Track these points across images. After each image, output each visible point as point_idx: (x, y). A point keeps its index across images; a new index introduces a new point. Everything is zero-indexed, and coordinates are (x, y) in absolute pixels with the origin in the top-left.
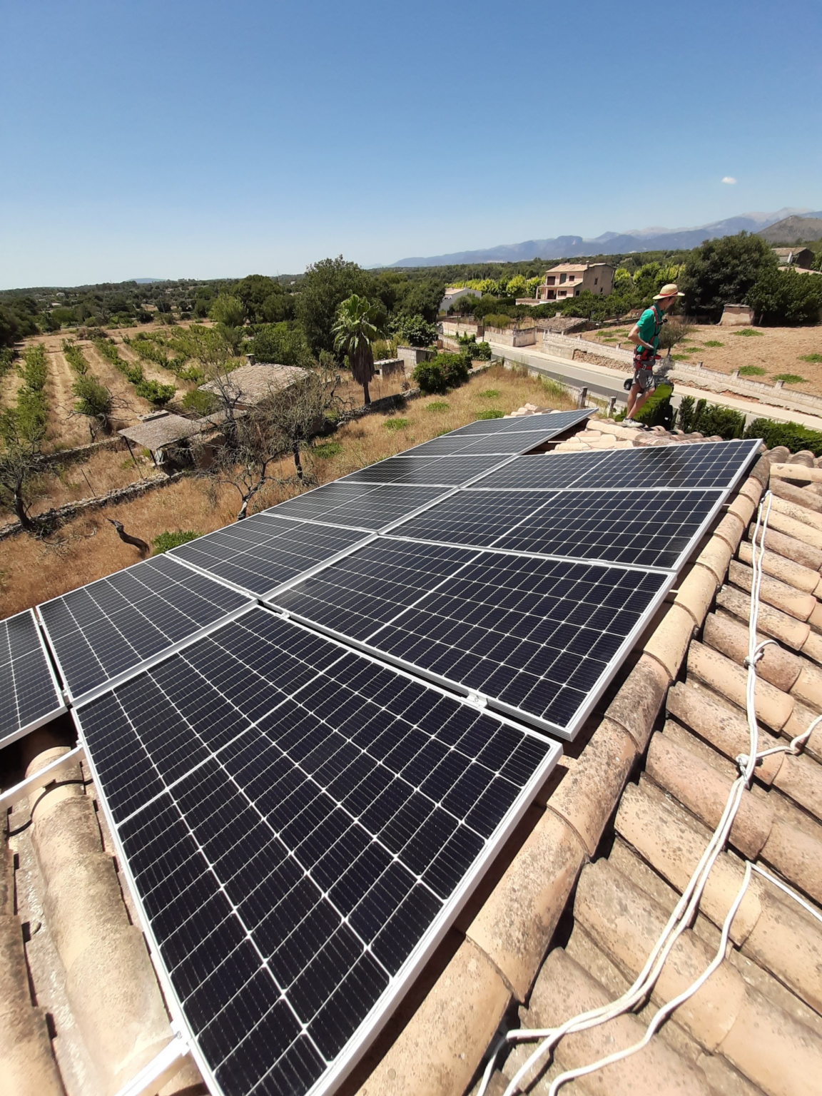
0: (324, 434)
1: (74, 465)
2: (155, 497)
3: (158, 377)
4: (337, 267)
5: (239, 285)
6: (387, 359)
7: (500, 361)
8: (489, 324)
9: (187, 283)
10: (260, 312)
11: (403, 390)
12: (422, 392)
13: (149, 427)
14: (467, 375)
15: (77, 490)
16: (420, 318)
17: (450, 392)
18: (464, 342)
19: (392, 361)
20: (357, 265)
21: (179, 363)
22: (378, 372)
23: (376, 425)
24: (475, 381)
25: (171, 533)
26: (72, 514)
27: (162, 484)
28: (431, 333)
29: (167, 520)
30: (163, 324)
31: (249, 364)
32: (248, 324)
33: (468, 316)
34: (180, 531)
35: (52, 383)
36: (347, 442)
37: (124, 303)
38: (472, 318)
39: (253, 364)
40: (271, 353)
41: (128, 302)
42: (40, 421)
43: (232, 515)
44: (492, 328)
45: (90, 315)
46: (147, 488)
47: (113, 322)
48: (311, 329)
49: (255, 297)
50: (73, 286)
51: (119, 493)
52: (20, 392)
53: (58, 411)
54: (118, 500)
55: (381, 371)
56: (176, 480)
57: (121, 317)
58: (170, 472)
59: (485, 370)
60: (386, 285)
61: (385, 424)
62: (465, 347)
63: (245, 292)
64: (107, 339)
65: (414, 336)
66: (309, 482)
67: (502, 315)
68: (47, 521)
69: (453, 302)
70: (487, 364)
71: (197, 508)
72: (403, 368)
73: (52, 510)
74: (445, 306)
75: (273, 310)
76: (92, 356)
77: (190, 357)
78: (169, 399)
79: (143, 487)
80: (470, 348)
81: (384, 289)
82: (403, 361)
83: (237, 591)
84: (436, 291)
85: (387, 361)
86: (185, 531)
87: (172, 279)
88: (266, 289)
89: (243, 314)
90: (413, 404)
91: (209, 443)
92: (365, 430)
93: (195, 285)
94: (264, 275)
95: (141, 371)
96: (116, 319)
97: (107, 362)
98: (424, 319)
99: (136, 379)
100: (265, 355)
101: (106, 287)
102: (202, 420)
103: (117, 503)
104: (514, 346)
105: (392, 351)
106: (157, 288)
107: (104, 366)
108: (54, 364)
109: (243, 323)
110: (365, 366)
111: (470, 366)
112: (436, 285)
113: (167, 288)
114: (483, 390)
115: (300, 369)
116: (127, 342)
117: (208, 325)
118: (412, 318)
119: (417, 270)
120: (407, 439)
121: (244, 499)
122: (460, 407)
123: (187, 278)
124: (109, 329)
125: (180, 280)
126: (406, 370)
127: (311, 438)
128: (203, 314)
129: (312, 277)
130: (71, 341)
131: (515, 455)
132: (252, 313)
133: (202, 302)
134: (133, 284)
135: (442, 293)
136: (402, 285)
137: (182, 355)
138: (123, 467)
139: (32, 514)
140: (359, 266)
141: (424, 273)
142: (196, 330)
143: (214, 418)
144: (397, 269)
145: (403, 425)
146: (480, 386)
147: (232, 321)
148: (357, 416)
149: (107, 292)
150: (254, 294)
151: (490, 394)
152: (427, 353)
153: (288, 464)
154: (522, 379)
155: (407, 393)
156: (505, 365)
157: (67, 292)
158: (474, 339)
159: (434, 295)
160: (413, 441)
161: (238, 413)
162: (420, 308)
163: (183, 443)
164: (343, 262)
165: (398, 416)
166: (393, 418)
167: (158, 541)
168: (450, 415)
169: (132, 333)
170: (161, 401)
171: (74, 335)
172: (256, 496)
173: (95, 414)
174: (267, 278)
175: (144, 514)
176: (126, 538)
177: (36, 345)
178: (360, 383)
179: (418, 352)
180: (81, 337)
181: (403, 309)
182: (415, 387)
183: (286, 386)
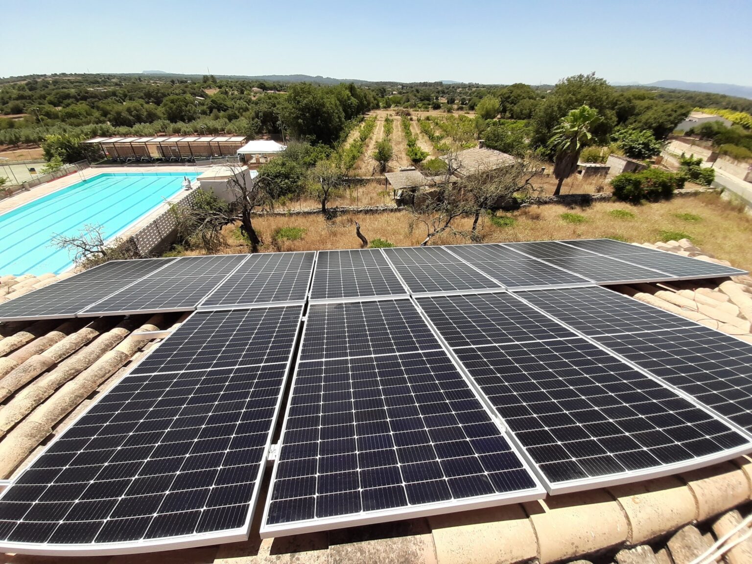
0: (507, 209)
1: (359, 186)
2: (385, 217)
3: (424, 146)
4: (586, 82)
5: (505, 91)
6: (594, 163)
7: (719, 190)
8: (726, 153)
9: (473, 85)
10: (511, 110)
11: (595, 192)
12: (614, 198)
13: (401, 175)
14: (672, 194)
15: (354, 200)
16: (649, 133)
17: (642, 205)
18: (687, 163)
19: (598, 165)
20: (605, 81)
21: (440, 138)
22: (580, 172)
23: (554, 214)
24: (677, 202)
25: (382, 240)
26: (344, 212)
27: (392, 210)
28: (653, 149)
29: (384, 232)
30: (445, 112)
31: (478, 147)
32: (498, 118)
33: (707, 140)
34: (387, 241)
35: (371, 138)
36: (522, 220)
37: (429, 95)
38: (710, 143)
39: (481, 147)
40: (496, 142)
41: (433, 95)
42: (354, 158)
43: (418, 242)
44: (728, 158)
45: (408, 101)
46: (384, 210)
47: (418, 107)
48: (539, 129)
49: (512, 100)
50: (408, 83)
51: (369, 208)
52: (354, 140)
53: (366, 154)
54: (367, 212)
55: (583, 172)
56: (400, 210)
57: (424, 104)
58: (399, 205)
59: (696, 194)
60: (629, 100)
61: (561, 216)
62: (686, 167)
63: (507, 95)
64: (409, 117)
65: (634, 148)
66: (475, 239)
67: (744, 149)
68: (333, 212)
69: (696, 125)
70: (701, 189)
71: (402, 231)
72: (607, 173)
73: (337, 207)
74: (684, 126)
75: (521, 110)
76: (397, 126)
77: (448, 136)
78: (422, 160)
79: (382, 209)
80: (690, 170)
81: (626, 104)
82: (609, 168)
83: (403, 285)
84: (678, 113)
85: (593, 165)
86: (389, 242)
87: (464, 82)
88: (524, 95)
89: (498, 112)
90: (598, 206)
91: (427, 193)
92: (542, 215)
93: (478, 87)
94: (526, 84)
95: (417, 139)
96: (420, 105)
97: (403, 131)
98: (654, 135)
99: (411, 144)
100: (493, 143)
101: (425, 84)
102: (429, 178)
103: (366, 214)
104: (745, 179)
105: (603, 158)
106: (453, 87)
107: (400, 133)
108: (377, 127)
109: (494, 117)
110: (567, 165)
111: (681, 186)
112: (682, 107)
113: (459, 88)
114: (682, 212)
115: (511, 157)
116: (419, 120)
117: (472, 116)
118: (641, 132)
119: (674, 91)
120: (574, 232)
121: (429, 235)
122: (645, 221)
123: (474, 82)
124: (413, 111)
125: (469, 84)
126: (608, 176)
127: (494, 209)
128: (472, 108)
129: (560, 88)
130: (391, 115)
131: (593, 283)
132: (504, 111)
133: (475, 99)
134: (440, 84)
135: (686, 115)
136: (646, 103)
137: (444, 133)
138: (379, 194)
139: (328, 206)
140: (607, 82)
141: (680, 95)
142: (461, 119)
143: (437, 179)
144: (653, 88)
145: (579, 221)
146: (681, 208)
147: (488, 115)
148: (541, 202)
149: (424, 88)
150: (512, 98)
151: (687, 218)
152: (637, 166)
153: (468, 222)
154: (735, 214)
155: (598, 195)
156: (723, 195)
157: (404, 86)
158: (699, 163)
159: (674, 115)
160: (579, 236)
161: (453, 178)
162: (654, 125)
163: (414, 189)
164: (594, 78)
165: (577, 211)
166: (572, 212)
167: (373, 242)
168: (631, 224)
169: (423, 115)
170: (416, 161)
171: (394, 112)
172: (437, 235)
173: (379, 161)
174: (529, 86)
175: (374, 224)
176: (359, 234)
177: (374, 115)
178: (557, 178)
179: (629, 163)
180: (397, 114)
181: (637, 123)
182: (608, 192)
183: (494, 167)
